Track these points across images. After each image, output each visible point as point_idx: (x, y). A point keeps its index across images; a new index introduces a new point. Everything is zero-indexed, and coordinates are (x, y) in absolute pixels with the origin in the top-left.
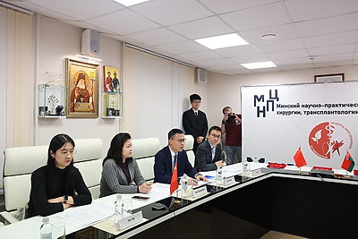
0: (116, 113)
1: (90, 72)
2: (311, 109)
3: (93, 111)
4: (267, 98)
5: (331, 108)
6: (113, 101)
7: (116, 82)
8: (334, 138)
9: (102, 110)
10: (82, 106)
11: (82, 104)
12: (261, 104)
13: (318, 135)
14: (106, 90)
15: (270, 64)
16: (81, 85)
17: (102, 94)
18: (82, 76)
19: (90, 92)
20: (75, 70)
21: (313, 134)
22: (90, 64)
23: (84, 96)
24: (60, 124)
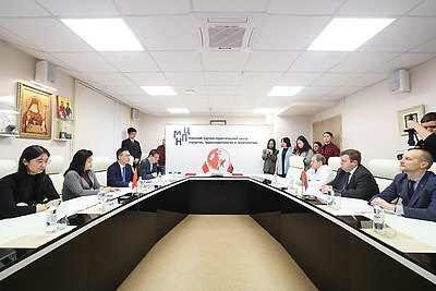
0: (68, 137)
1: (43, 99)
2: (209, 141)
3: (46, 133)
4: (183, 133)
5: (219, 140)
6: (66, 127)
7: (68, 111)
8: (221, 158)
9: (54, 134)
10: (35, 128)
11: (34, 126)
12: (179, 137)
13: (213, 156)
14: (59, 116)
15: (185, 111)
16: (34, 109)
17: (55, 120)
18: (35, 101)
19: (43, 117)
20: (27, 95)
21: (209, 156)
22: (44, 92)
23: (37, 120)
24: (10, 143)
